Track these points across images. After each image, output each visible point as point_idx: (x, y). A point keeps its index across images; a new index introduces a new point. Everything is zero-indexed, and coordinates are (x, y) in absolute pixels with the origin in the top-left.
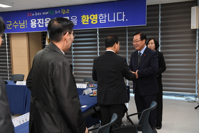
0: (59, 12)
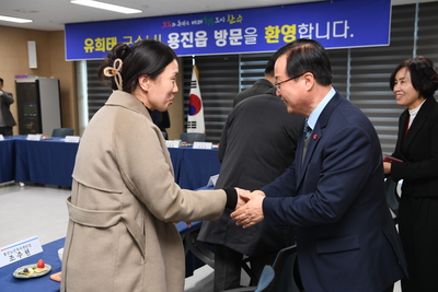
0: (223, 20)
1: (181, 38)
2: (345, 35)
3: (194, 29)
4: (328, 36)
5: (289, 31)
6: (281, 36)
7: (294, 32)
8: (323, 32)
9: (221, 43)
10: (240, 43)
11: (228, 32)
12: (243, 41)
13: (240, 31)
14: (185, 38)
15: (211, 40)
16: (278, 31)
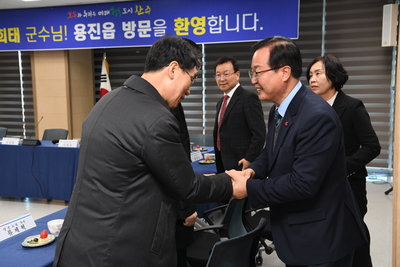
0: (131, 11)
1: (87, 29)
2: (255, 28)
3: (102, 20)
4: (237, 29)
5: (199, 23)
6: (191, 28)
7: (204, 25)
8: (232, 24)
9: (130, 35)
10: (149, 36)
11: (137, 23)
12: (152, 33)
13: (148, 22)
14: (92, 29)
15: (119, 32)
16: (187, 23)
